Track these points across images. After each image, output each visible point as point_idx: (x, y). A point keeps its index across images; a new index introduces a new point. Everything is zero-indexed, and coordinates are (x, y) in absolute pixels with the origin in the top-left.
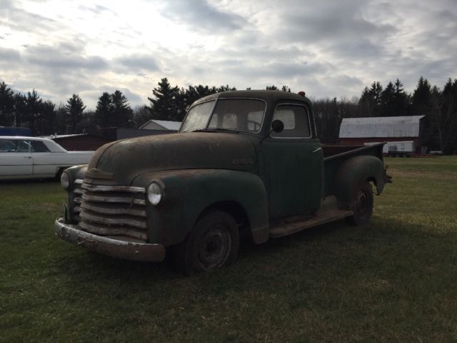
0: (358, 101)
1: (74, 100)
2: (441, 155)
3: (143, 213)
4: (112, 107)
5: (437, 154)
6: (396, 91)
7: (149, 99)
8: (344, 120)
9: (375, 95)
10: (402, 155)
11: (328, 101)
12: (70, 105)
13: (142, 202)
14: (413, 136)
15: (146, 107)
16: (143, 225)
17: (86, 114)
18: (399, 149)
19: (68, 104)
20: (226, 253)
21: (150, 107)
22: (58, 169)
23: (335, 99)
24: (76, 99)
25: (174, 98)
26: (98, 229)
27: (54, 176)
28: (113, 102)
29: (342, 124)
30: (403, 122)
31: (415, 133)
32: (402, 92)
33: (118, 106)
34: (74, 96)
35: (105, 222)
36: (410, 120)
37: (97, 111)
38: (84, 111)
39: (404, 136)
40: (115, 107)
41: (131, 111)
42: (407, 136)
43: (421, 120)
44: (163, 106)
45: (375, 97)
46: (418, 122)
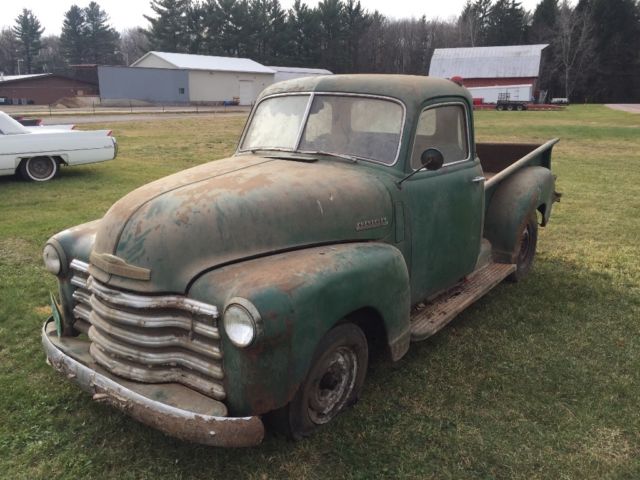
0: (456, 21)
1: (25, 17)
2: (565, 103)
3: (215, 351)
4: (86, 29)
5: (561, 103)
6: (510, 6)
7: (145, 16)
8: (437, 51)
9: (481, 11)
10: (516, 106)
11: (413, 22)
12: (20, 26)
13: (212, 331)
14: (530, 75)
15: (141, 31)
16: (217, 371)
17: (45, 40)
18: (512, 98)
19: (17, 25)
20: (349, 384)
21: (148, 30)
22: (20, 160)
23: (424, 17)
24: (29, 17)
25: (184, 15)
26: (128, 368)
27: (13, 172)
28: (88, 21)
29: (433, 58)
30: (519, 53)
31: (534, 70)
32: (519, 7)
33: (96, 27)
34: (26, 12)
35: (142, 358)
36: (528, 51)
37: (63, 35)
38: (43, 35)
39: (517, 75)
40: (91, 28)
41: (117, 34)
42: (522, 76)
43: (543, 51)
44: (168, 28)
45: (481, 15)
46: (539, 54)
